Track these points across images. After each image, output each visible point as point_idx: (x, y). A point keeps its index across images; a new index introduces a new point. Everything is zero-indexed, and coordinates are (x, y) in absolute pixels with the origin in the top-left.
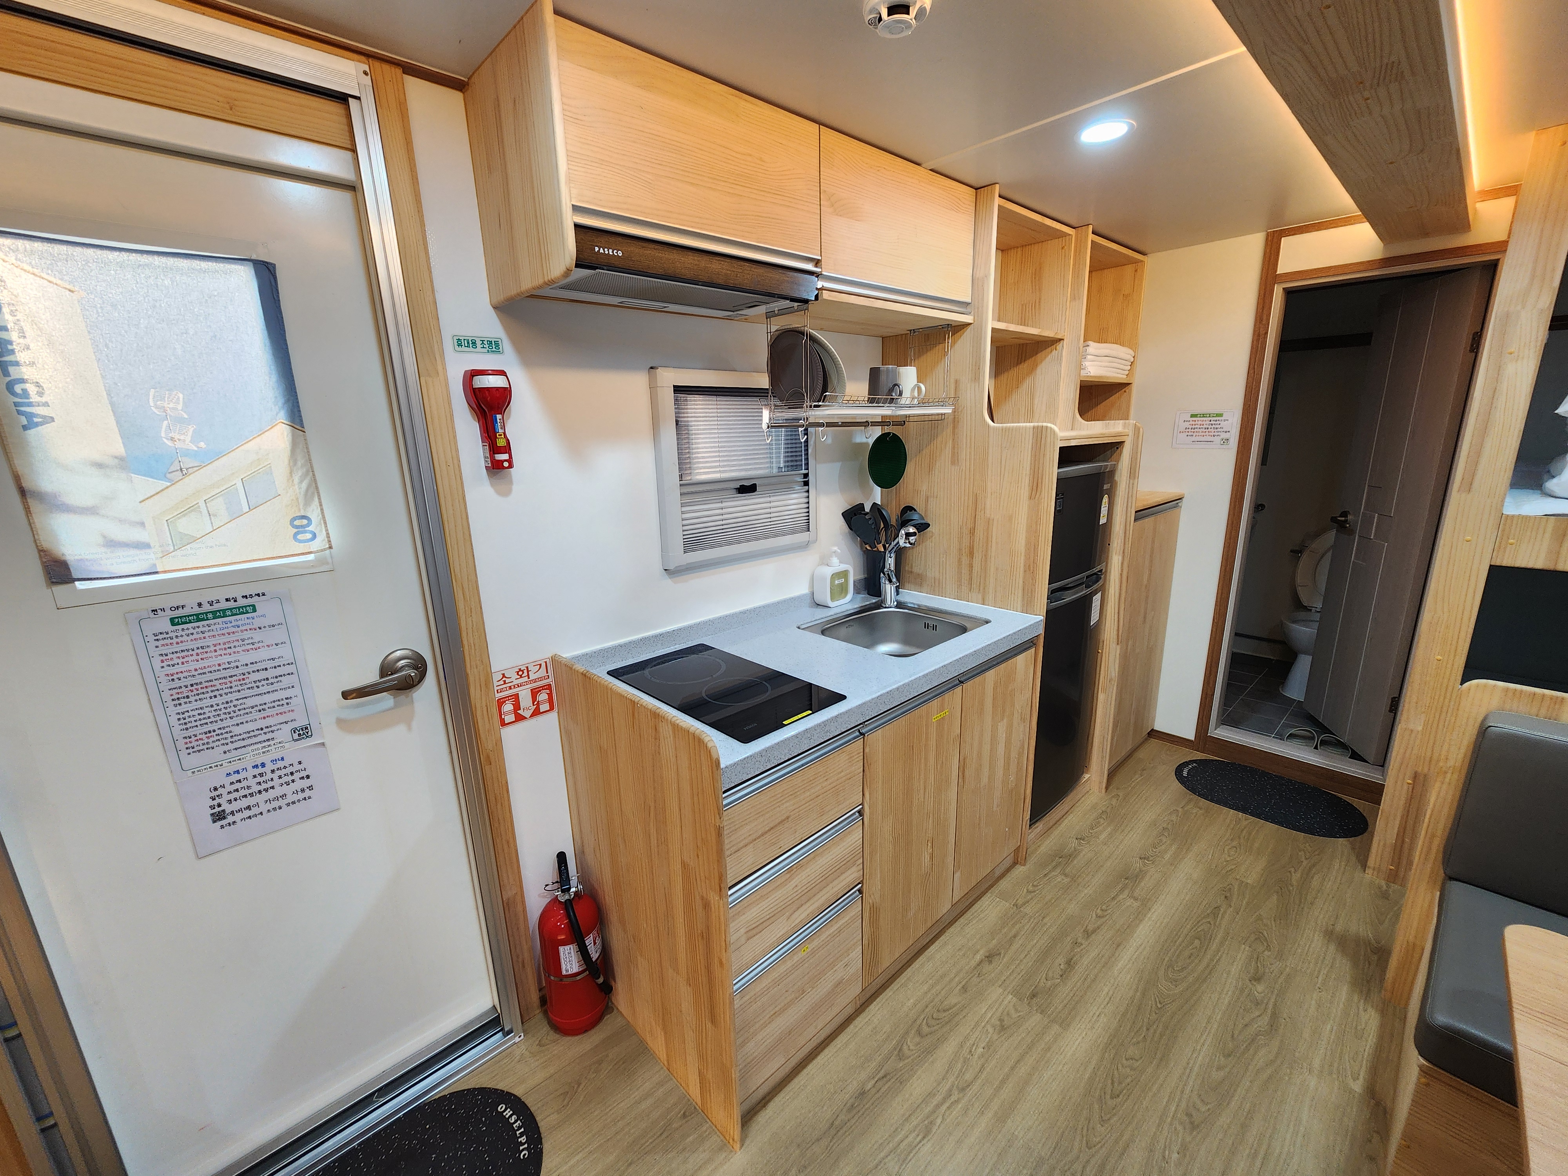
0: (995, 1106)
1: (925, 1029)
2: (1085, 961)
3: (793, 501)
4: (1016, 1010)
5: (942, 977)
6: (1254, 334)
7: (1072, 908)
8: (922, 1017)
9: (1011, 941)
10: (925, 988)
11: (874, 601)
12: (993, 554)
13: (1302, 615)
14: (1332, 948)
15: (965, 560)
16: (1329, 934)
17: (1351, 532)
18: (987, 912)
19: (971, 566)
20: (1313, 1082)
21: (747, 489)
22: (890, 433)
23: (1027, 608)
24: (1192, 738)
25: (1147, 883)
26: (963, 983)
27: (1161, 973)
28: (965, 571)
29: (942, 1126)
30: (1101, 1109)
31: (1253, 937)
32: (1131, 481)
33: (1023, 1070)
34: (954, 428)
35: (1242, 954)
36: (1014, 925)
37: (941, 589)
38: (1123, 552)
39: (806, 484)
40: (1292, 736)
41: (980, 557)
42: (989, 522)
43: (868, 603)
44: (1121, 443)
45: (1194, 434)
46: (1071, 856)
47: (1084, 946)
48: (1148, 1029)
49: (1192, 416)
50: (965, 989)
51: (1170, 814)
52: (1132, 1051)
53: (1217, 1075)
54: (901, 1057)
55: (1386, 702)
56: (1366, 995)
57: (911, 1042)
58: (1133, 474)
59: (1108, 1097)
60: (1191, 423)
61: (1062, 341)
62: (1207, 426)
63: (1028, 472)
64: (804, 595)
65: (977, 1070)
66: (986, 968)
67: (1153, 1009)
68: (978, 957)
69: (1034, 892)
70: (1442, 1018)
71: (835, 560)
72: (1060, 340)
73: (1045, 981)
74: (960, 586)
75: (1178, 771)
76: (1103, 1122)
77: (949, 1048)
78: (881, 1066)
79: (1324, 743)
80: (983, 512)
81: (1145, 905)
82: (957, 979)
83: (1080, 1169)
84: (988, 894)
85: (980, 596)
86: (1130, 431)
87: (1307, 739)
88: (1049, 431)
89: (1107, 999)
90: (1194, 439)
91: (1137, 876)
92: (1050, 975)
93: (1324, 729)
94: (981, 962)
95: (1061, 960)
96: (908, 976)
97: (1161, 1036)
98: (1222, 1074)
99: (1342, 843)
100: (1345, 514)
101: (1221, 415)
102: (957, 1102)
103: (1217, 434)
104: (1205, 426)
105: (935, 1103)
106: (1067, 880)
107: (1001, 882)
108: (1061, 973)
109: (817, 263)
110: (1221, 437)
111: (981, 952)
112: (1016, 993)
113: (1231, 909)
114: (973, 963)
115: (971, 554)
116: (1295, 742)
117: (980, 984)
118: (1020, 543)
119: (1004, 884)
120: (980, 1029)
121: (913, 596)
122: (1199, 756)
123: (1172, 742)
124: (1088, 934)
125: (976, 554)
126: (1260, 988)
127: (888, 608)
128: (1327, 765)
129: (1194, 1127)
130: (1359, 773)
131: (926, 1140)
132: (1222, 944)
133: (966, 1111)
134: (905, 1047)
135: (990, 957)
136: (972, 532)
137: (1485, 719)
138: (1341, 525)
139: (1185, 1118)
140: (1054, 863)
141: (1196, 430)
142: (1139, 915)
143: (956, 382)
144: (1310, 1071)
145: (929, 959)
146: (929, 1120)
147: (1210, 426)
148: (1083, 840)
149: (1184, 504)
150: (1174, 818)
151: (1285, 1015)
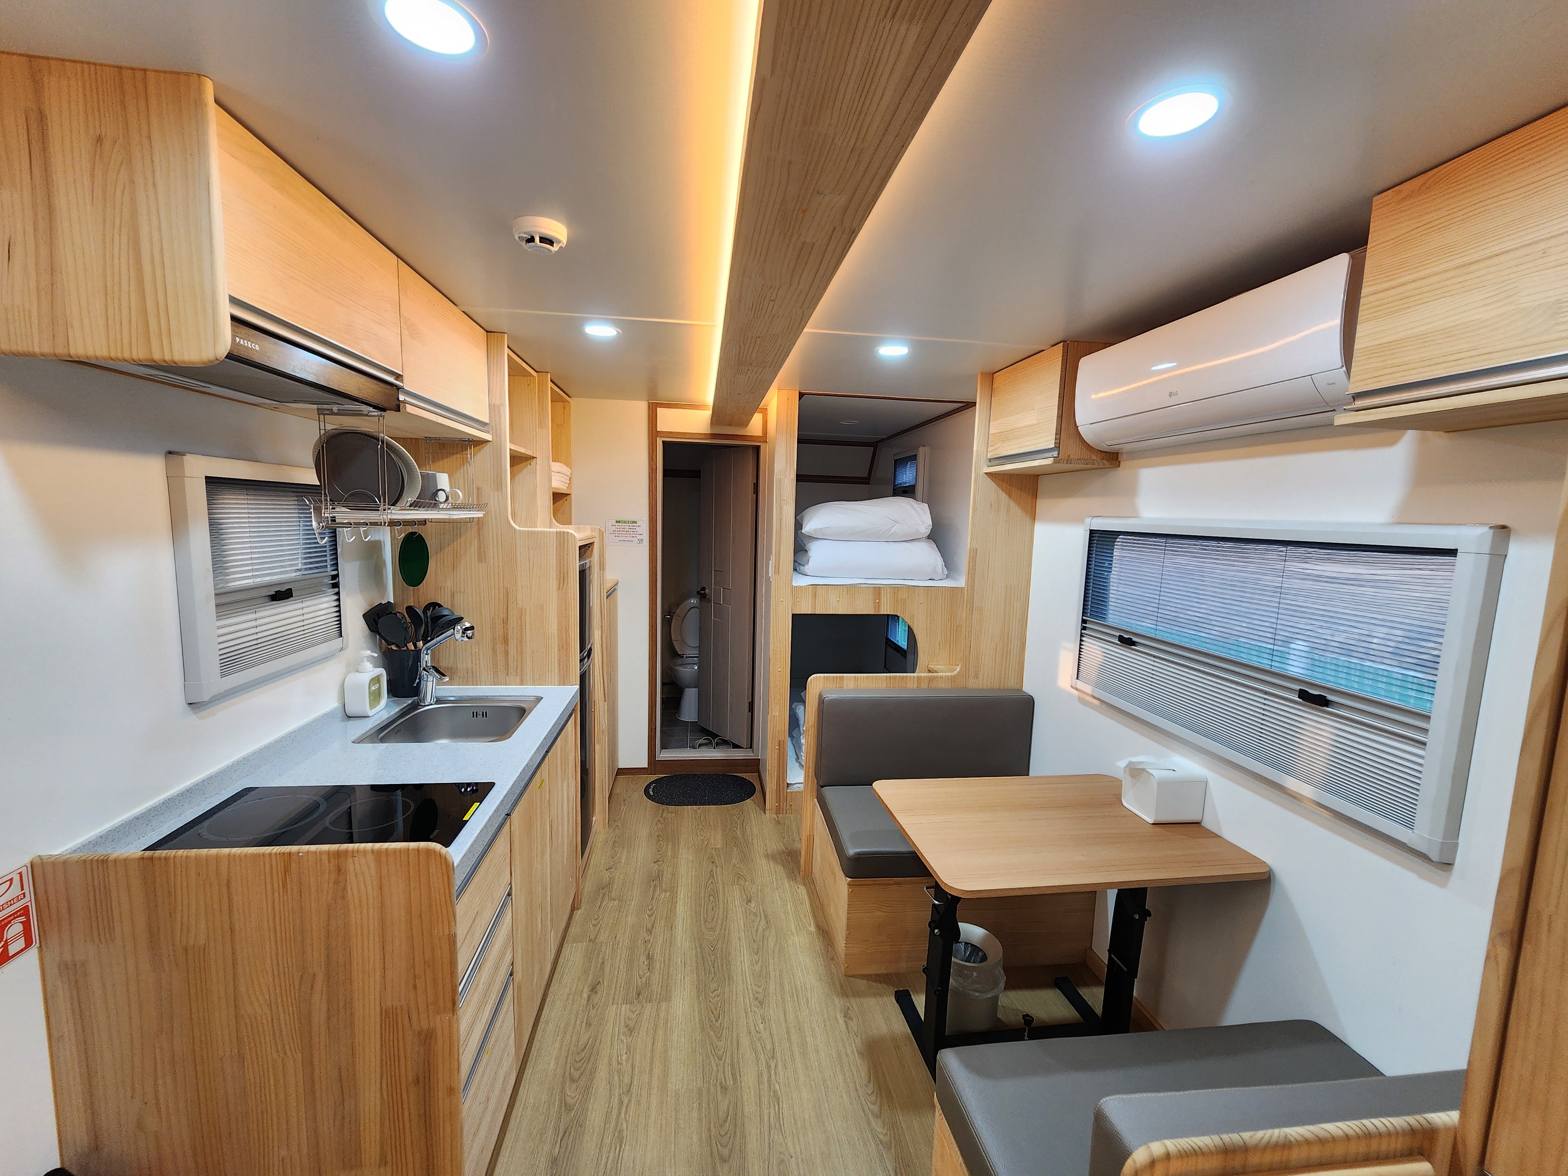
0: (655, 1083)
1: (576, 1074)
2: (658, 950)
3: (324, 604)
4: (633, 1012)
5: (566, 1029)
6: (649, 468)
7: (631, 920)
8: (568, 1067)
9: (602, 969)
10: (557, 1045)
11: (410, 702)
12: (528, 639)
13: (680, 661)
14: (772, 863)
15: (500, 647)
16: (767, 856)
17: (710, 601)
18: (572, 959)
19: (506, 653)
20: (796, 939)
21: (282, 595)
22: (416, 533)
23: (564, 681)
24: (646, 766)
25: (667, 877)
26: (585, 1021)
27: (703, 928)
28: (500, 657)
29: (629, 1126)
30: (715, 1032)
31: (736, 879)
32: (601, 572)
33: (659, 1046)
34: (479, 529)
35: (736, 892)
36: (598, 956)
37: (475, 680)
38: (602, 627)
39: (336, 585)
40: (700, 745)
41: (515, 643)
42: (521, 612)
43: (405, 705)
44: (592, 543)
45: (620, 535)
46: (609, 885)
47: (652, 940)
48: (713, 967)
49: (617, 522)
50: (589, 1024)
51: (656, 824)
52: (713, 986)
53: (757, 968)
54: (569, 1108)
55: (747, 706)
56: (795, 879)
57: (571, 1092)
58: (602, 567)
59: (714, 1023)
60: (617, 527)
61: (535, 459)
62: (628, 530)
63: (555, 568)
64: (335, 709)
65: (630, 1072)
66: (596, 999)
67: (711, 953)
68: (585, 996)
69: (598, 924)
70: (851, 851)
71: (368, 666)
72: (533, 458)
73: (640, 980)
74: (496, 673)
75: (646, 792)
76: (719, 1038)
77: (602, 1073)
78: (557, 1128)
79: (717, 744)
80: (515, 603)
81: (673, 891)
82: (578, 1022)
83: (722, 1075)
84: (565, 945)
85: (518, 678)
86: (596, 534)
87: (708, 744)
88: (570, 535)
89: (683, 965)
90: (620, 538)
91: (658, 876)
92: (641, 973)
93: (715, 736)
94: (589, 997)
95: (643, 959)
96: (537, 1047)
97: (722, 965)
98: (759, 965)
99: (749, 803)
100: (703, 589)
101: (636, 522)
102: (630, 1101)
103: (634, 536)
104: (626, 530)
105: (614, 1117)
106: (616, 903)
107: (569, 930)
108: (647, 968)
109: (398, 377)
110: (638, 538)
111: (585, 990)
112: (626, 1001)
113: (719, 868)
114: (584, 1002)
115: (506, 641)
116: (703, 749)
117: (598, 1012)
118: (553, 627)
119: (573, 930)
120: (616, 1043)
121: (452, 690)
122: (654, 777)
123: (633, 774)
124: (650, 931)
125: (510, 641)
126: (753, 905)
127: (428, 705)
128: (724, 756)
129: (761, 1003)
130: (739, 756)
131: (623, 1147)
132: (724, 891)
133: (639, 1103)
134: (568, 1100)
135: (593, 989)
136: (505, 621)
137: (820, 695)
138: (702, 596)
139: (756, 1002)
140: (601, 895)
141: (620, 532)
142: (673, 900)
143: (478, 489)
144: (792, 934)
145: (547, 1023)
146: (618, 1131)
147: (630, 530)
148: (611, 868)
149: (619, 587)
150: (660, 826)
151: (770, 913)
